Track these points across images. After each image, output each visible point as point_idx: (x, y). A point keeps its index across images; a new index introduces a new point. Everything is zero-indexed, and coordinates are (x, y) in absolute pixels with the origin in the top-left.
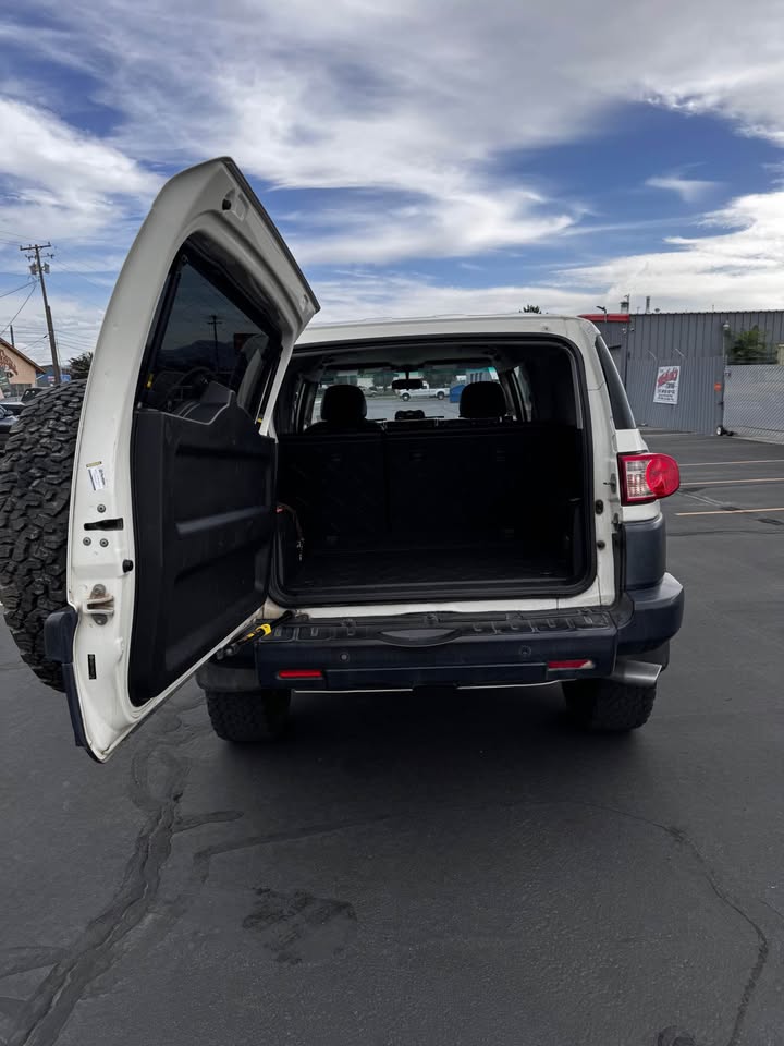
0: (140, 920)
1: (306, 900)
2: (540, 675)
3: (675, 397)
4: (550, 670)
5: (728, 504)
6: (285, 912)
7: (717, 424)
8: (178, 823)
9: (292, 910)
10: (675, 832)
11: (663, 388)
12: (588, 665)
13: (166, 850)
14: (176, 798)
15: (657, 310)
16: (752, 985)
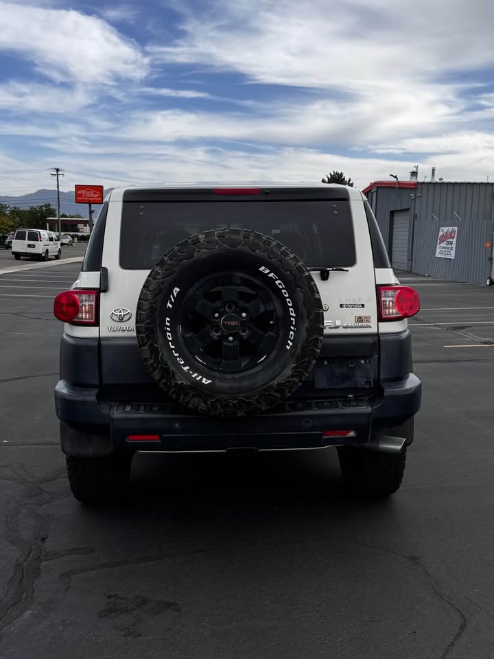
0: (21, 614)
1: (145, 601)
2: (317, 441)
3: (453, 252)
4: (325, 437)
5: (487, 339)
6: (129, 608)
7: (488, 276)
8: (45, 555)
9: (134, 607)
10: (413, 559)
11: (444, 245)
12: (352, 434)
13: (37, 572)
14: (43, 540)
15: (441, 179)
16: (452, 644)
